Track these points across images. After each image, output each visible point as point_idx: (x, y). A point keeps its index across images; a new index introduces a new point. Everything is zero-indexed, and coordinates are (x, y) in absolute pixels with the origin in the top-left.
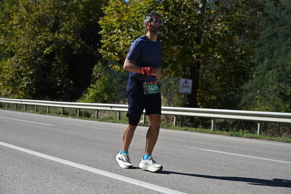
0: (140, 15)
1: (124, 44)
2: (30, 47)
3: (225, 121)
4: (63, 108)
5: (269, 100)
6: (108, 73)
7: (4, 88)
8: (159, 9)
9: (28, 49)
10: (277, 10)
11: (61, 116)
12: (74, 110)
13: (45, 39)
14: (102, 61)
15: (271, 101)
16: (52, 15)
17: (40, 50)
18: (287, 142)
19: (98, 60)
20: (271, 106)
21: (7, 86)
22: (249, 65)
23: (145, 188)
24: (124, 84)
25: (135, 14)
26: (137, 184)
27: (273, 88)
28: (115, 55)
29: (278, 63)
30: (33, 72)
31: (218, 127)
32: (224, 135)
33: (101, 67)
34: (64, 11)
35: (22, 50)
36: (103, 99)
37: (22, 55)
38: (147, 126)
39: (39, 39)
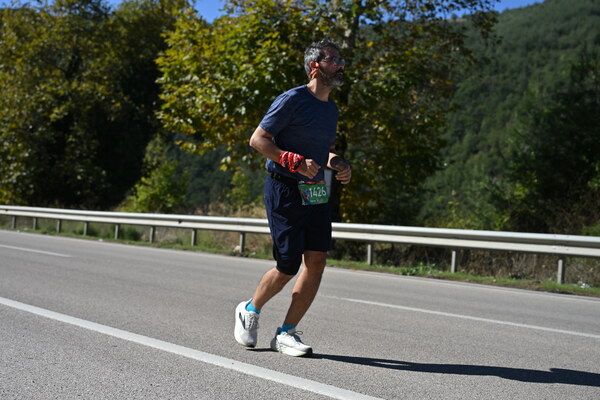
0: (235, 48)
1: (204, 103)
2: (24, 107)
3: (393, 247)
4: (88, 222)
5: (472, 208)
6: (175, 158)
8: (271, 38)
9: (20, 109)
10: (487, 45)
11: (84, 238)
12: (109, 227)
13: (53, 91)
14: (162, 135)
15: (477, 211)
16: (68, 46)
17: (43, 112)
18: (506, 286)
19: (155, 132)
20: (477, 219)
22: (436, 143)
23: (241, 374)
24: (204, 178)
25: (226, 47)
26: (226, 366)
27: (479, 186)
28: (187, 123)
29: (490, 141)
30: (30, 153)
31: (380, 258)
32: (390, 272)
33: (161, 145)
34: (90, 39)
35: (8, 112)
36: (164, 205)
37: (8, 122)
38: (247, 256)
39: (41, 91)
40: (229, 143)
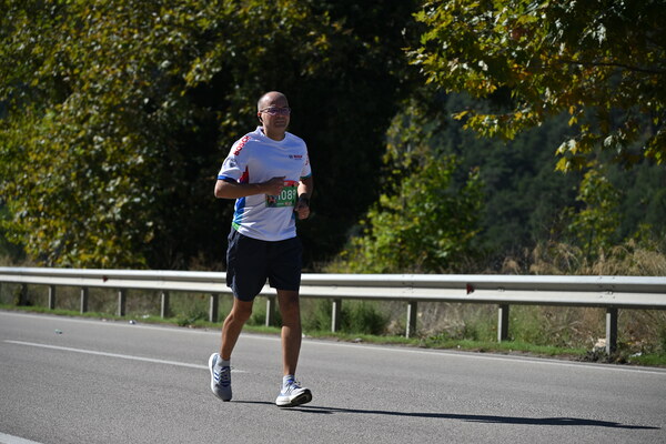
1: (512, 22)
2: (132, 59)
4: (272, 298)
6: (449, 149)
7: (37, 225)
9: (124, 64)
11: (267, 333)
13: (187, 22)
17: (169, 68)
19: (406, 93)
21: (47, 215)
24: (515, 189)
28: (481, 68)
30: (144, 156)
33: (418, 122)
35: (99, 73)
36: (431, 255)
37: (102, 92)
38: (623, 362)
39: (162, 22)
40: (571, 110)
